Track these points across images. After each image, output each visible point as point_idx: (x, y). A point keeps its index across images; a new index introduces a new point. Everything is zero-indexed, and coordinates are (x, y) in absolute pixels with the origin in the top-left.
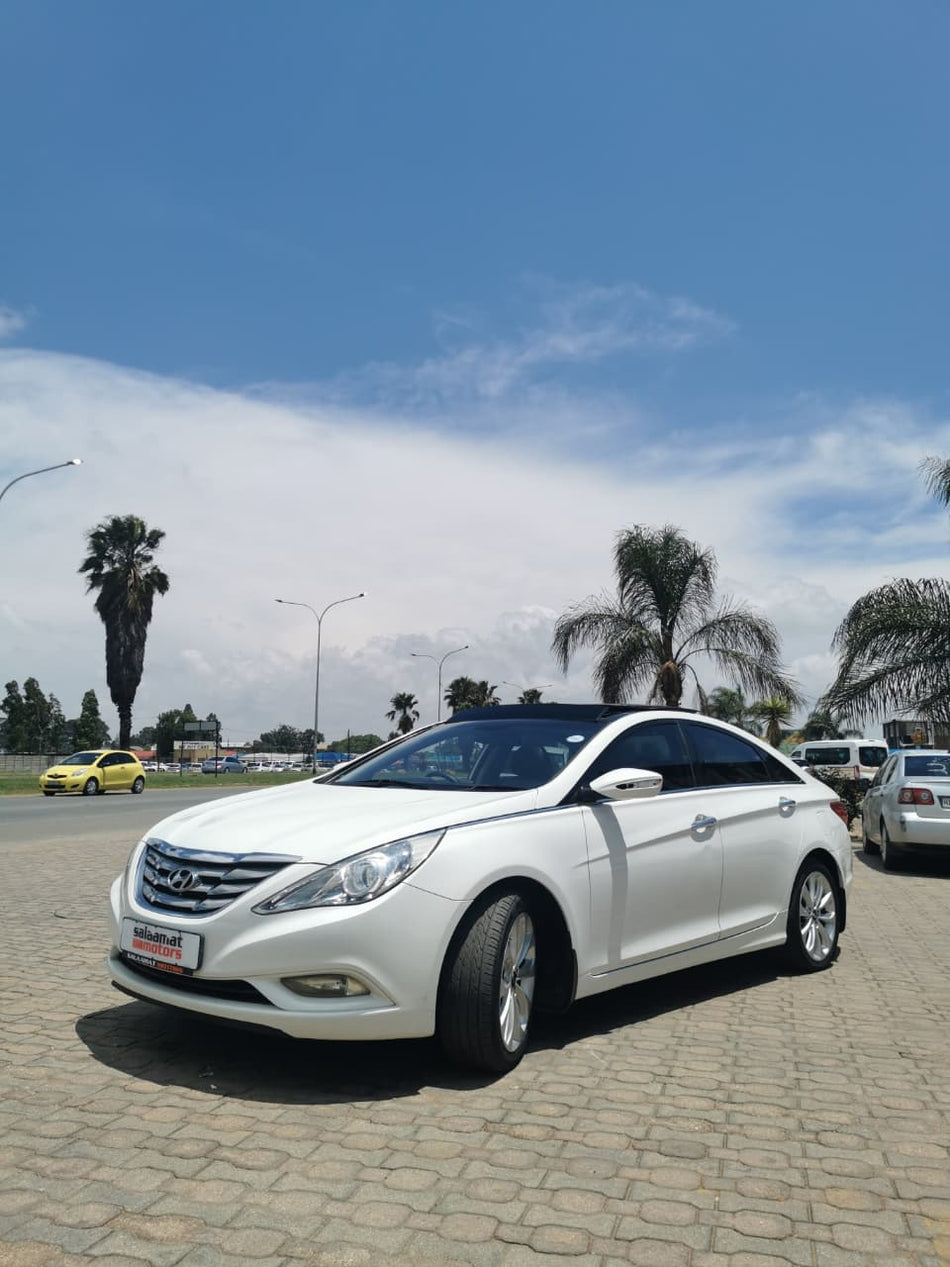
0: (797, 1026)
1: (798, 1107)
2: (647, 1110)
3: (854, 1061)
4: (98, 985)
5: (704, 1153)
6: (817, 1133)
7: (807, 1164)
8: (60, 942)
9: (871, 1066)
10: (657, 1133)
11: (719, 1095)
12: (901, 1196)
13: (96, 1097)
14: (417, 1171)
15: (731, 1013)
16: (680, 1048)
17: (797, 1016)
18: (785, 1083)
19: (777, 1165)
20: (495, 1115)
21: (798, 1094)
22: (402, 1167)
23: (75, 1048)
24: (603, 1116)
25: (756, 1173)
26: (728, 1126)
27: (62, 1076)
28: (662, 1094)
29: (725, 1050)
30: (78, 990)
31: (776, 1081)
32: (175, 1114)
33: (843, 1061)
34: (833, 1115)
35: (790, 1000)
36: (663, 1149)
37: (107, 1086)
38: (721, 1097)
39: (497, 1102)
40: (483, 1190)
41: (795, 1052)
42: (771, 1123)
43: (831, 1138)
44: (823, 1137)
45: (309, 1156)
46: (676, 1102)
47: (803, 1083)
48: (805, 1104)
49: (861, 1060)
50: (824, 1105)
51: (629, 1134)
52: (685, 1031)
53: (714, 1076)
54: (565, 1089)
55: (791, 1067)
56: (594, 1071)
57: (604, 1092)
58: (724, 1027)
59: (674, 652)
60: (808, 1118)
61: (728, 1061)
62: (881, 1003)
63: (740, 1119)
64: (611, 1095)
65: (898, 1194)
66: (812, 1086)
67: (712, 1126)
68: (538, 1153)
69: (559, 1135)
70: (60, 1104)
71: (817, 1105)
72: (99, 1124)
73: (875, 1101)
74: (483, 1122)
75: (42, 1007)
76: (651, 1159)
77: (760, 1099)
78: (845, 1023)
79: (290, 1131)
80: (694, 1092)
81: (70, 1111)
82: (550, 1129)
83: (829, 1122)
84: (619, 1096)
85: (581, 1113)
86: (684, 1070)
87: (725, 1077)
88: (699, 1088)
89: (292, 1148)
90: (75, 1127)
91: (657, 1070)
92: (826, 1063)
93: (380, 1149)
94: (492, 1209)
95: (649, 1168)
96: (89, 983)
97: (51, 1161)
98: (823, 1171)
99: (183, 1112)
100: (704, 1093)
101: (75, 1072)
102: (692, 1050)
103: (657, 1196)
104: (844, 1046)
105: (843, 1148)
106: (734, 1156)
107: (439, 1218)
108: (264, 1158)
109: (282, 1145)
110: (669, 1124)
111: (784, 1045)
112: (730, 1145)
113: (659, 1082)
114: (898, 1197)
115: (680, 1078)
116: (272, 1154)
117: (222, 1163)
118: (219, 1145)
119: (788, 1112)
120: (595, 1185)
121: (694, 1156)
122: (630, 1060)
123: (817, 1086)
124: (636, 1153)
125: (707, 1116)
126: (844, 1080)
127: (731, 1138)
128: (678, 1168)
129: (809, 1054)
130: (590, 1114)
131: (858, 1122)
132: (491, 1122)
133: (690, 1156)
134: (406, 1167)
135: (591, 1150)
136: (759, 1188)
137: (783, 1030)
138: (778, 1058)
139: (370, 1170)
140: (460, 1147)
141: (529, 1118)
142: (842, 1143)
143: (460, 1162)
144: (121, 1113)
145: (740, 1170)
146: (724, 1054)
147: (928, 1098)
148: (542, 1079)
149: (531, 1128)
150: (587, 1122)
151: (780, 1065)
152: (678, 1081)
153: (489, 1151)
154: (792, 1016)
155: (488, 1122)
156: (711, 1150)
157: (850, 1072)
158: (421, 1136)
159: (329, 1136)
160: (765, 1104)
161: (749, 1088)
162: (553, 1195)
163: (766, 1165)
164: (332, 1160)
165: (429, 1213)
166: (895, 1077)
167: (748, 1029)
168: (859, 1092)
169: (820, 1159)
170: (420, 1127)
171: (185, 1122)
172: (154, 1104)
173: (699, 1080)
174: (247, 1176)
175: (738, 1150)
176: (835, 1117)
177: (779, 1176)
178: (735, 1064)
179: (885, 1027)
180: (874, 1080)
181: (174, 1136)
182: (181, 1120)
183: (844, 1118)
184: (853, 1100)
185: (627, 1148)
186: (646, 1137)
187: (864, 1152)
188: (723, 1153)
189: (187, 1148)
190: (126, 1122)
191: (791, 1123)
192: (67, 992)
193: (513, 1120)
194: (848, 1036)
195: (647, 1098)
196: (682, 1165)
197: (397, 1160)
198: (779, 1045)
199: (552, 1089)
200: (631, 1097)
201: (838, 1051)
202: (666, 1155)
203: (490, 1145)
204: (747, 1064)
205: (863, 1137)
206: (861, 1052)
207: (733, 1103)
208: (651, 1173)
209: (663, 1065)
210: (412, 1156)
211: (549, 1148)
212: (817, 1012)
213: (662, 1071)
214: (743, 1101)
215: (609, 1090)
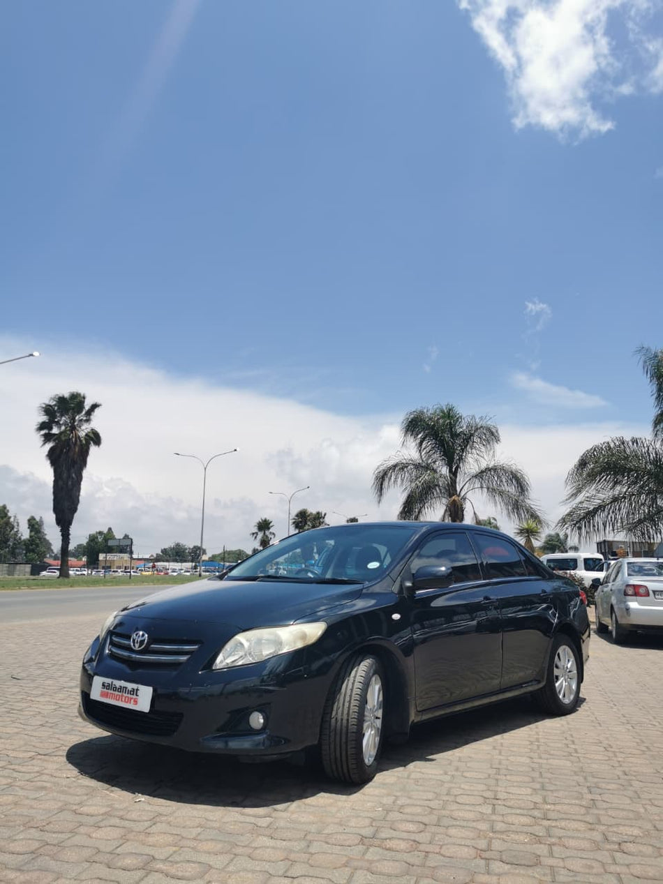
0: (581, 759)
1: (599, 822)
2: (483, 826)
3: (631, 786)
4: (51, 730)
5: (537, 862)
6: (620, 844)
7: (618, 869)
8: (22, 697)
9: (645, 789)
10: (497, 845)
11: (536, 813)
13: (52, 819)
14: (314, 879)
15: (531, 749)
16: (499, 777)
17: (579, 751)
18: (584, 803)
19: (595, 871)
20: (367, 832)
21: (596, 812)
22: (302, 876)
23: (36, 779)
24: (452, 831)
25: (581, 878)
26: (549, 839)
27: (27, 802)
28: (494, 813)
29: (532, 778)
30: (35, 734)
31: (577, 802)
32: (116, 833)
33: (623, 786)
34: (627, 828)
35: (571, 739)
36: (504, 858)
37: (61, 810)
38: (539, 815)
39: (367, 822)
41: (585, 778)
42: (582, 836)
43: (630, 847)
44: (625, 847)
45: (225, 867)
46: (505, 819)
47: (597, 803)
48: (604, 819)
49: (636, 784)
50: (619, 821)
51: (475, 846)
52: (500, 764)
53: (530, 798)
55: (586, 791)
56: (438, 796)
57: (448, 812)
58: (528, 761)
59: (458, 490)
60: (609, 832)
61: (538, 786)
62: (638, 741)
63: (557, 832)
64: (456, 814)
66: (605, 805)
67: (538, 840)
68: (406, 862)
69: (422, 847)
70: (24, 825)
71: (613, 821)
72: (55, 842)
73: (656, 818)
74: (359, 837)
75: (7, 746)
76: (497, 866)
77: (569, 816)
78: (616, 756)
79: (210, 846)
80: (518, 811)
81: (33, 831)
82: (412, 843)
83: (626, 835)
84: (460, 815)
85: (434, 829)
86: (505, 794)
87: (538, 799)
88: (520, 808)
89: (212, 860)
90: (37, 845)
91: (484, 794)
93: (281, 861)
95: (496, 875)
96: (43, 728)
97: (18, 874)
98: (632, 875)
99: (122, 831)
100: (525, 812)
101: (35, 799)
102: (508, 777)
104: (620, 773)
105: (642, 856)
106: (560, 863)
108: (191, 870)
109: (204, 858)
110: (504, 837)
111: (576, 773)
112: (555, 855)
113: (489, 804)
115: (504, 800)
116: (196, 865)
117: (156, 874)
118: (154, 859)
119: (593, 826)
121: (531, 864)
122: (462, 786)
123: (609, 805)
124: (483, 862)
125: (530, 829)
126: (628, 801)
127: (555, 848)
128: (518, 875)
129: (596, 780)
130: (441, 830)
131: (647, 834)
132: (366, 838)
133: (526, 864)
134: (305, 876)
135: (447, 860)
137: (572, 762)
138: (574, 783)
139: (276, 878)
140: (345, 859)
141: (394, 834)
142: (640, 851)
143: (347, 871)
144: (73, 832)
145: (568, 876)
146: (533, 781)
148: (400, 802)
149: (397, 842)
150: (440, 836)
151: (576, 789)
152: (503, 803)
153: (368, 860)
154: (576, 751)
155: (363, 837)
156: (542, 859)
157: (630, 793)
158: (312, 850)
159: (239, 850)
160: (573, 820)
161: (558, 807)
163: (587, 871)
164: (245, 870)
167: (545, 761)
168: (642, 810)
169: (628, 866)
170: (311, 841)
171: (124, 839)
172: (99, 825)
173: (520, 802)
175: (562, 859)
176: (629, 831)
178: (543, 788)
179: (646, 759)
180: (650, 800)
181: (117, 852)
182: (121, 838)
183: (636, 832)
184: (638, 817)
185: (475, 858)
186: (489, 849)
187: (659, 859)
188: (550, 861)
189: (128, 861)
190: (77, 840)
191: (597, 836)
193: (383, 835)
194: (621, 766)
195: (482, 818)
196: (522, 872)
197: (297, 870)
198: (572, 773)
199: (408, 810)
200: (471, 816)
201: (617, 778)
202: (507, 863)
203: (368, 856)
204: (552, 789)
205: (655, 847)
206: (634, 778)
207: (549, 820)
208: (499, 879)
209: (489, 790)
210: (308, 866)
211: (415, 859)
212: (594, 748)
213: (489, 794)
214: (556, 818)
215: (452, 811)
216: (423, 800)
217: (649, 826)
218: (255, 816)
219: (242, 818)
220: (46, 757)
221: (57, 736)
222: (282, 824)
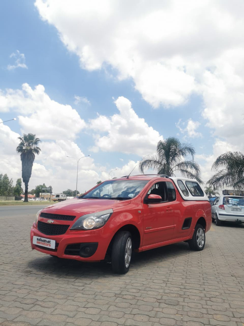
0: (203, 268)
1: (204, 290)
2: (161, 291)
3: (219, 277)
4: (10, 255)
5: (178, 304)
6: (210, 298)
7: (207, 307)
8: (2, 243)
9: (224, 279)
10: (165, 298)
11: (182, 287)
12: (235, 317)
14: (95, 308)
15: (185, 264)
16: (171, 273)
17: (203, 265)
18: (200, 283)
19: (199, 307)
20: (118, 292)
21: (204, 286)
22: (91, 307)
24: (149, 293)
25: (193, 310)
26: (184, 296)
28: (166, 286)
29: (183, 274)
30: (4, 256)
31: (196, 283)
33: (216, 277)
34: (214, 292)
36: (166, 302)
37: (8, 283)
39: (119, 288)
40: (113, 314)
41: (203, 275)
42: (197, 295)
43: (213, 299)
44: (212, 299)
45: (63, 304)
46: (170, 289)
47: (205, 284)
48: (206, 289)
49: (221, 277)
50: (212, 290)
51: (156, 298)
53: (180, 281)
54: (139, 285)
55: (202, 279)
56: (147, 280)
57: (149, 286)
58: (183, 268)
59: (170, 170)
60: (207, 294)
61: (184, 277)
62: (225, 262)
63: (188, 294)
64: (152, 287)
65: (234, 316)
66: (208, 284)
67: (180, 296)
68: (130, 303)
69: (137, 298)
71: (209, 290)
72: (3, 294)
73: (226, 289)
74: (115, 294)
76: (163, 305)
77: (194, 288)
78: (216, 267)
79: (59, 296)
80: (175, 286)
82: (133, 296)
83: (213, 295)
84: (154, 287)
85: (142, 292)
86: (172, 280)
87: (184, 282)
89: (59, 301)
91: (164, 280)
92: (211, 278)
93: (84, 302)
94: (115, 320)
95: (162, 308)
96: (7, 254)
98: (212, 309)
99: (29, 290)
100: (178, 286)
102: (174, 274)
103: (164, 316)
106: (186, 304)
107: (100, 323)
108: (51, 304)
109: (56, 300)
110: (168, 295)
111: (200, 273)
112: (185, 301)
113: (165, 283)
114: (234, 317)
116: (53, 303)
117: (38, 306)
118: (38, 300)
119: (202, 292)
120: (146, 313)
121: (175, 304)
122: (157, 277)
124: (158, 303)
125: (179, 292)
126: (217, 283)
127: (186, 299)
128: (170, 308)
129: (206, 275)
130: (145, 292)
131: (221, 295)
132: (117, 294)
134: (92, 307)
135: (145, 303)
136: (194, 314)
137: (199, 269)
138: (198, 276)
139: (81, 308)
140: (108, 302)
141: (128, 293)
142: (217, 301)
144: (11, 291)
145: (188, 309)
147: (240, 288)
148: (132, 282)
149: (128, 296)
150: (144, 294)
151: (198, 278)
152: (170, 283)
153: (116, 303)
154: (201, 265)
156: (180, 303)
157: (218, 280)
158: (96, 298)
159: (70, 298)
161: (190, 285)
162: (134, 316)
163: (196, 307)
164: (70, 305)
165: (97, 321)
166: (231, 282)
167: (189, 268)
168: (221, 286)
169: (211, 306)
170: (97, 295)
171: (29, 293)
172: (21, 288)
173: (176, 283)
174: (45, 310)
175: (188, 303)
176: (215, 293)
177: (200, 311)
178: (186, 278)
179: (227, 268)
180: (225, 283)
181: (25, 298)
182: (28, 293)
183: (217, 294)
184: (220, 288)
185: (156, 302)
186: (161, 299)
187: (223, 304)
188: (183, 304)
189: (28, 301)
190: (11, 293)
191: (202, 295)
192: (1, 256)
193: (123, 293)
194: (217, 271)
195: (161, 288)
196: (172, 307)
197: (89, 305)
198: (198, 273)
199: (135, 285)
200: (157, 287)
201: (215, 274)
202: (167, 304)
203: (117, 301)
204: (189, 278)
205: (223, 299)
206: (221, 275)
207: (186, 289)
208: (162, 310)
209: (166, 278)
210: (93, 304)
211: (133, 302)
212: (208, 264)
213: (166, 280)
214: (189, 288)
215: (151, 285)
216: (141, 281)
217: (222, 292)
218: (78, 286)
219: (73, 287)
220: (7, 264)
221: (12, 257)
222: (88, 289)
